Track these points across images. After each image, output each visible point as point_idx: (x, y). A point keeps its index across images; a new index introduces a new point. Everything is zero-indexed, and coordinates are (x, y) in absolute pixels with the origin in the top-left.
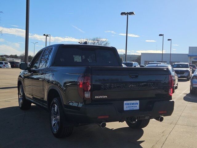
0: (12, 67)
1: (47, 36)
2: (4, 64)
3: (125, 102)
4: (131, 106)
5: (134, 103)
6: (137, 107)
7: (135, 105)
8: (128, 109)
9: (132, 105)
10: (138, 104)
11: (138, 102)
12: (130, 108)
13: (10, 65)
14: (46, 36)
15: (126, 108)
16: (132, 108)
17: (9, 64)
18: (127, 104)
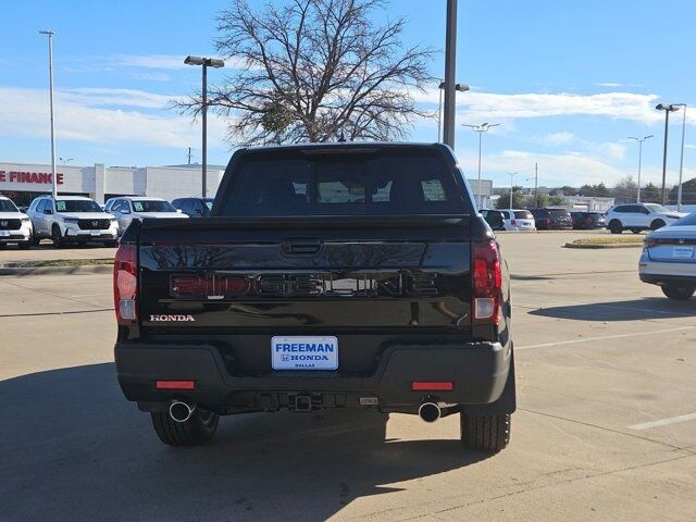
0: (541, 226)
1: (671, 109)
2: (512, 217)
3: (276, 340)
4: (302, 353)
5: (314, 346)
6: (331, 361)
7: (321, 353)
8: (291, 365)
9: (309, 353)
10: (331, 350)
11: (333, 341)
12: (299, 362)
13: (533, 222)
14: (667, 111)
15: (279, 360)
16: (306, 364)
17: (530, 216)
18: (286, 347)
